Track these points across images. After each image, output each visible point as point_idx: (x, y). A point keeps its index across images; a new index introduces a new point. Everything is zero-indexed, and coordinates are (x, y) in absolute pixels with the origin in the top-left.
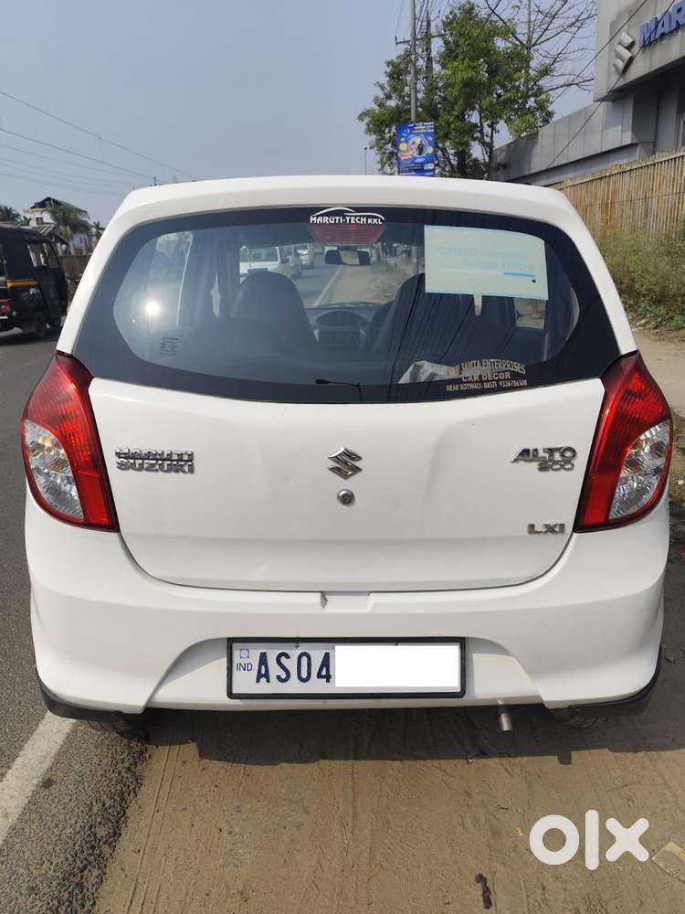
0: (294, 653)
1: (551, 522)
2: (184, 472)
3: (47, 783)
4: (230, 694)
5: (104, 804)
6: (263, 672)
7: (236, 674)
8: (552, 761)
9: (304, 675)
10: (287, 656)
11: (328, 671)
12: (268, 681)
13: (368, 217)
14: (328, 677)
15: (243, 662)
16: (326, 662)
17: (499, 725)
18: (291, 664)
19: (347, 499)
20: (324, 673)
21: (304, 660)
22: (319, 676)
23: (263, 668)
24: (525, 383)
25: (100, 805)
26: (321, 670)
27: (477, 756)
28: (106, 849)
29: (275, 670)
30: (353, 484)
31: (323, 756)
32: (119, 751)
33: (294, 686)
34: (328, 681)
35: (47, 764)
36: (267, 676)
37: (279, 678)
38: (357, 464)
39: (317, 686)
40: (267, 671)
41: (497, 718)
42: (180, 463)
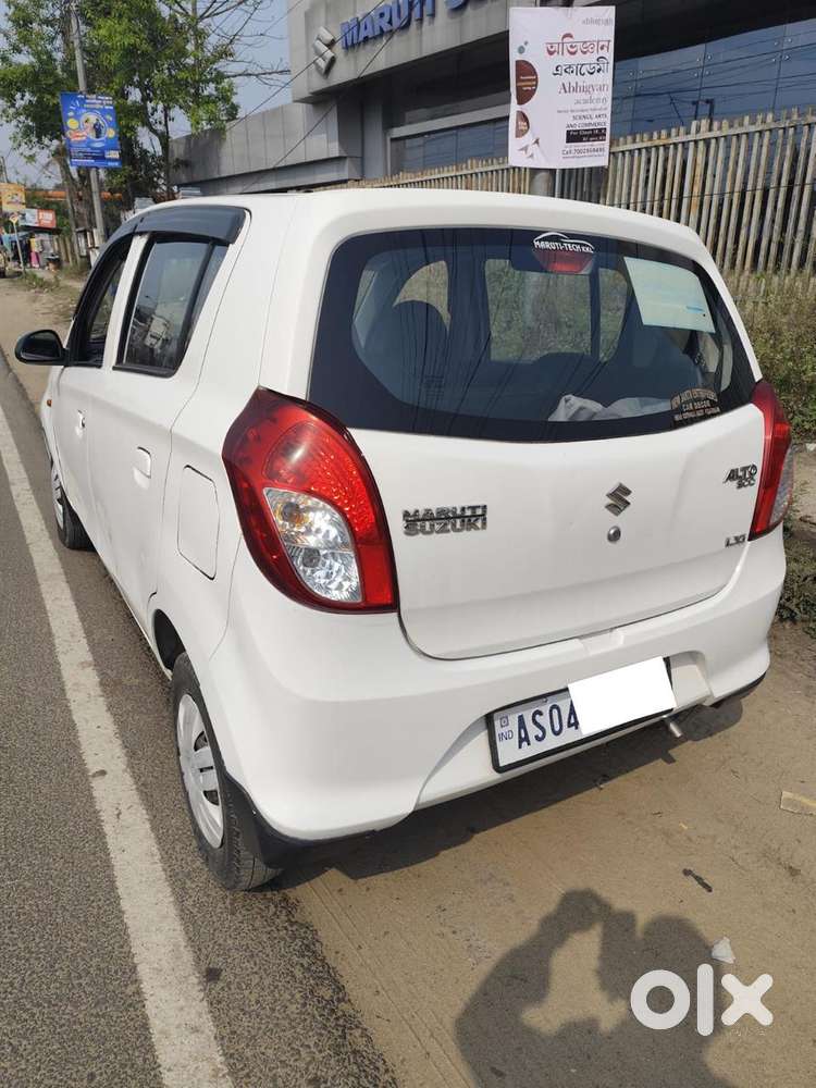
0: (545, 709)
1: (738, 534)
2: (477, 528)
3: (212, 975)
4: (497, 768)
5: (302, 965)
6: (523, 736)
7: (500, 745)
9: (557, 728)
10: (540, 713)
11: (575, 718)
12: (529, 744)
13: (581, 245)
14: (576, 724)
15: (504, 730)
16: (572, 712)
17: (672, 733)
18: (544, 720)
19: (615, 536)
20: (572, 721)
21: (555, 712)
22: (570, 725)
23: (522, 731)
24: (718, 410)
25: (298, 967)
26: (570, 718)
27: (605, 781)
29: (533, 731)
30: (622, 520)
31: (474, 831)
32: (263, 907)
33: (552, 742)
34: (577, 728)
35: (188, 956)
36: (527, 739)
37: (537, 738)
38: (628, 498)
39: (569, 736)
40: (526, 734)
41: (667, 728)
42: (471, 518)
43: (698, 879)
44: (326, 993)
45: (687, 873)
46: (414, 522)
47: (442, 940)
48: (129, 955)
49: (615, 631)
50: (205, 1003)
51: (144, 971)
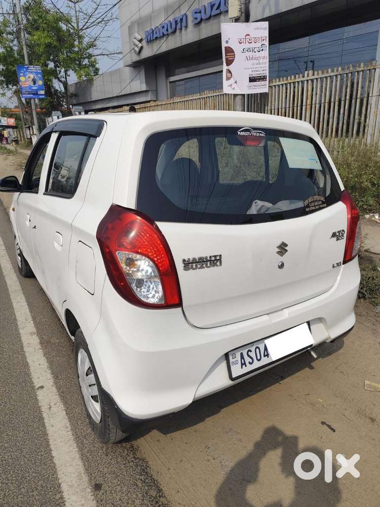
0: (253, 349)
1: (338, 262)
2: (217, 266)
3: (97, 487)
4: (232, 379)
5: (141, 480)
6: (243, 362)
7: (232, 368)
8: (307, 370)
9: (259, 358)
10: (250, 351)
11: (267, 353)
12: (246, 366)
13: (259, 133)
14: (268, 355)
15: (234, 360)
16: (266, 349)
17: (312, 356)
18: (252, 354)
19: (282, 266)
21: (257, 350)
22: (265, 356)
23: (243, 360)
24: (325, 205)
25: (139, 481)
26: (264, 352)
27: (282, 379)
28: (162, 499)
29: (247, 360)
30: (284, 258)
32: (121, 451)
33: (257, 365)
34: (268, 357)
35: (85, 478)
36: (245, 364)
37: (250, 363)
38: (286, 248)
39: (265, 361)
40: (244, 361)
41: (310, 354)
42: (215, 261)
43: (329, 426)
44: (153, 493)
45: (323, 423)
46: (188, 264)
47: (209, 463)
48: (57, 479)
49: (283, 310)
50: (95, 502)
51: (64, 487)
